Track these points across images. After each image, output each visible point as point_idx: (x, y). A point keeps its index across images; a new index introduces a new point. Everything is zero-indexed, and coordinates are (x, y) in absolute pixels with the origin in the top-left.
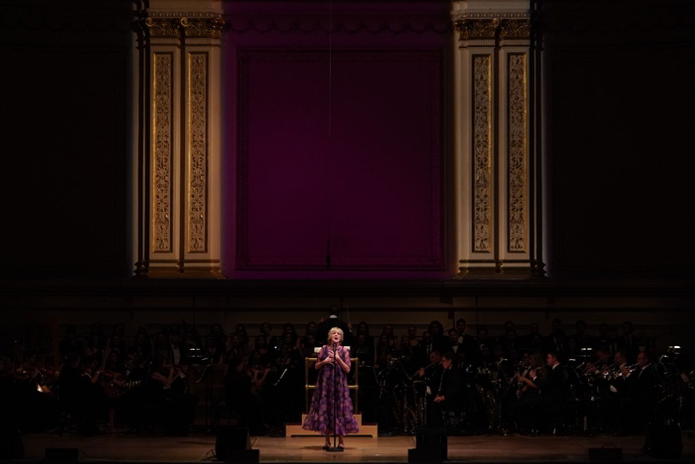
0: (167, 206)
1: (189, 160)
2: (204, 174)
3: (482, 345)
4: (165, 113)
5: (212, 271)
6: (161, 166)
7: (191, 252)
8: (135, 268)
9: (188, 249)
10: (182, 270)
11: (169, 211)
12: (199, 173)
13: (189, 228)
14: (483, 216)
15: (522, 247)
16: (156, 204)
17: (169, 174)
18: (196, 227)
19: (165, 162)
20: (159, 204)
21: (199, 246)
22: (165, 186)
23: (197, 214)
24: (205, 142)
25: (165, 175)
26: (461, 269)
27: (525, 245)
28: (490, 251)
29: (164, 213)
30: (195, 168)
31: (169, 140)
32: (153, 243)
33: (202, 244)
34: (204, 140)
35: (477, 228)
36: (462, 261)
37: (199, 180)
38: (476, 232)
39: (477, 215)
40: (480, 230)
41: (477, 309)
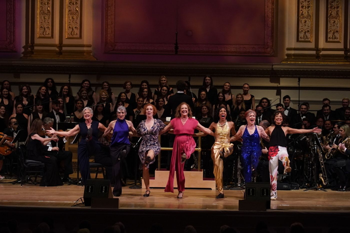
0: (49, 1)
3: (304, 117)
5: (85, 54)
7: (69, 38)
8: (23, 50)
9: (65, 35)
10: (60, 53)
11: (50, 5)
13: (67, 18)
14: (307, 13)
15: (338, 38)
18: (73, 18)
21: (75, 34)
23: (73, 8)
26: (288, 55)
27: (340, 36)
28: (311, 41)
29: (47, 6)
32: (38, 31)
33: (77, 31)
35: (301, 22)
36: (289, 49)
38: (300, 25)
39: (302, 12)
40: (304, 24)
41: (299, 88)
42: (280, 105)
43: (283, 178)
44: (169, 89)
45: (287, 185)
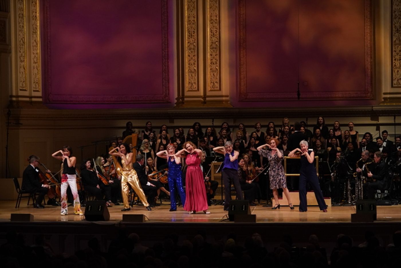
0: (195, 62)
1: (209, 32)
2: (218, 40)
3: (399, 147)
4: (193, 2)
5: (224, 103)
6: (191, 36)
7: (211, 91)
9: (208, 88)
10: (205, 102)
11: (196, 65)
12: (215, 40)
13: (209, 75)
14: (399, 64)
16: (188, 61)
17: (196, 41)
18: (214, 75)
19: (194, 33)
20: (190, 60)
21: (216, 87)
22: (194, 49)
23: (214, 66)
24: (218, 20)
25: (193, 42)
26: (385, 98)
29: (193, 66)
30: (212, 37)
31: (195, 19)
32: (187, 85)
33: (217, 85)
34: (218, 19)
35: (395, 72)
36: (385, 94)
37: (215, 44)
38: (394, 74)
39: (395, 63)
40: (397, 73)
41: (395, 124)
42: (380, 138)
43: (385, 196)
44: (290, 128)
45: (388, 201)
